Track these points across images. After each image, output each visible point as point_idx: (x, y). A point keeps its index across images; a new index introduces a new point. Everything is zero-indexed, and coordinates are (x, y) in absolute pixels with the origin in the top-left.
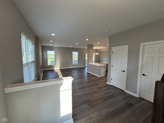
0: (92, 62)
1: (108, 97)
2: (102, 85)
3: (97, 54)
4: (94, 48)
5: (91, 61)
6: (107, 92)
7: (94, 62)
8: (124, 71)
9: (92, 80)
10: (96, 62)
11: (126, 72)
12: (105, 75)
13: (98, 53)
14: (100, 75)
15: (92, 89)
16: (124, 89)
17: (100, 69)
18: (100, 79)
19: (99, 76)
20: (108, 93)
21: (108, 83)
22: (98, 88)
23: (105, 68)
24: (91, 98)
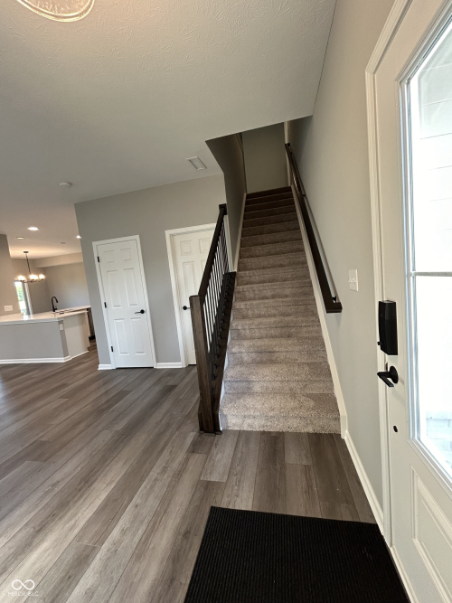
0: (17, 310)
1: (107, 401)
2: (81, 382)
3: (33, 277)
4: (16, 252)
5: (8, 308)
6: (103, 391)
7: (29, 314)
8: (142, 312)
9: (33, 380)
10: (37, 309)
11: (148, 313)
12: (89, 349)
13: (37, 273)
14: (66, 354)
15: (39, 408)
16: (151, 363)
17: (62, 333)
18: (71, 368)
19: (62, 360)
20: (106, 392)
21: (102, 367)
22: (70, 395)
23: (82, 323)
24: (42, 434)
